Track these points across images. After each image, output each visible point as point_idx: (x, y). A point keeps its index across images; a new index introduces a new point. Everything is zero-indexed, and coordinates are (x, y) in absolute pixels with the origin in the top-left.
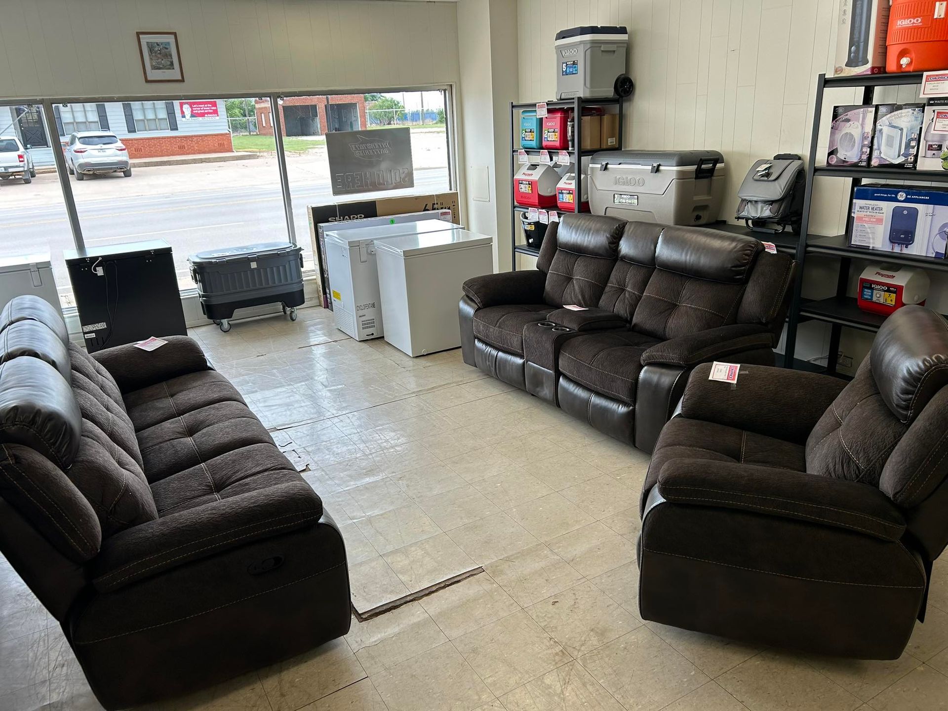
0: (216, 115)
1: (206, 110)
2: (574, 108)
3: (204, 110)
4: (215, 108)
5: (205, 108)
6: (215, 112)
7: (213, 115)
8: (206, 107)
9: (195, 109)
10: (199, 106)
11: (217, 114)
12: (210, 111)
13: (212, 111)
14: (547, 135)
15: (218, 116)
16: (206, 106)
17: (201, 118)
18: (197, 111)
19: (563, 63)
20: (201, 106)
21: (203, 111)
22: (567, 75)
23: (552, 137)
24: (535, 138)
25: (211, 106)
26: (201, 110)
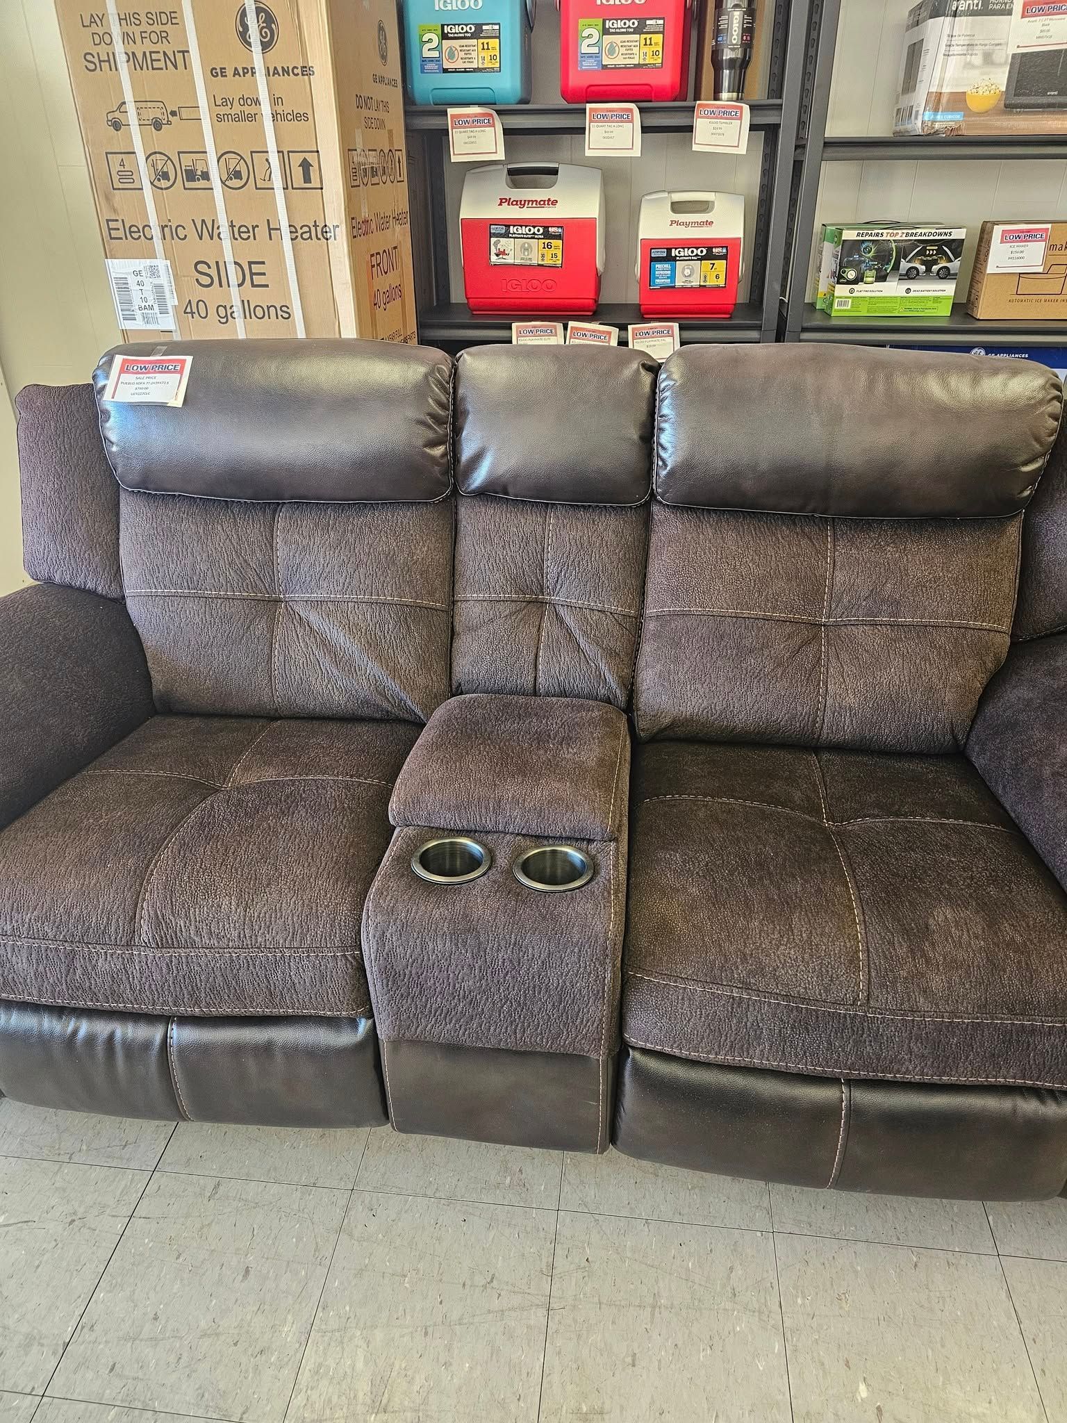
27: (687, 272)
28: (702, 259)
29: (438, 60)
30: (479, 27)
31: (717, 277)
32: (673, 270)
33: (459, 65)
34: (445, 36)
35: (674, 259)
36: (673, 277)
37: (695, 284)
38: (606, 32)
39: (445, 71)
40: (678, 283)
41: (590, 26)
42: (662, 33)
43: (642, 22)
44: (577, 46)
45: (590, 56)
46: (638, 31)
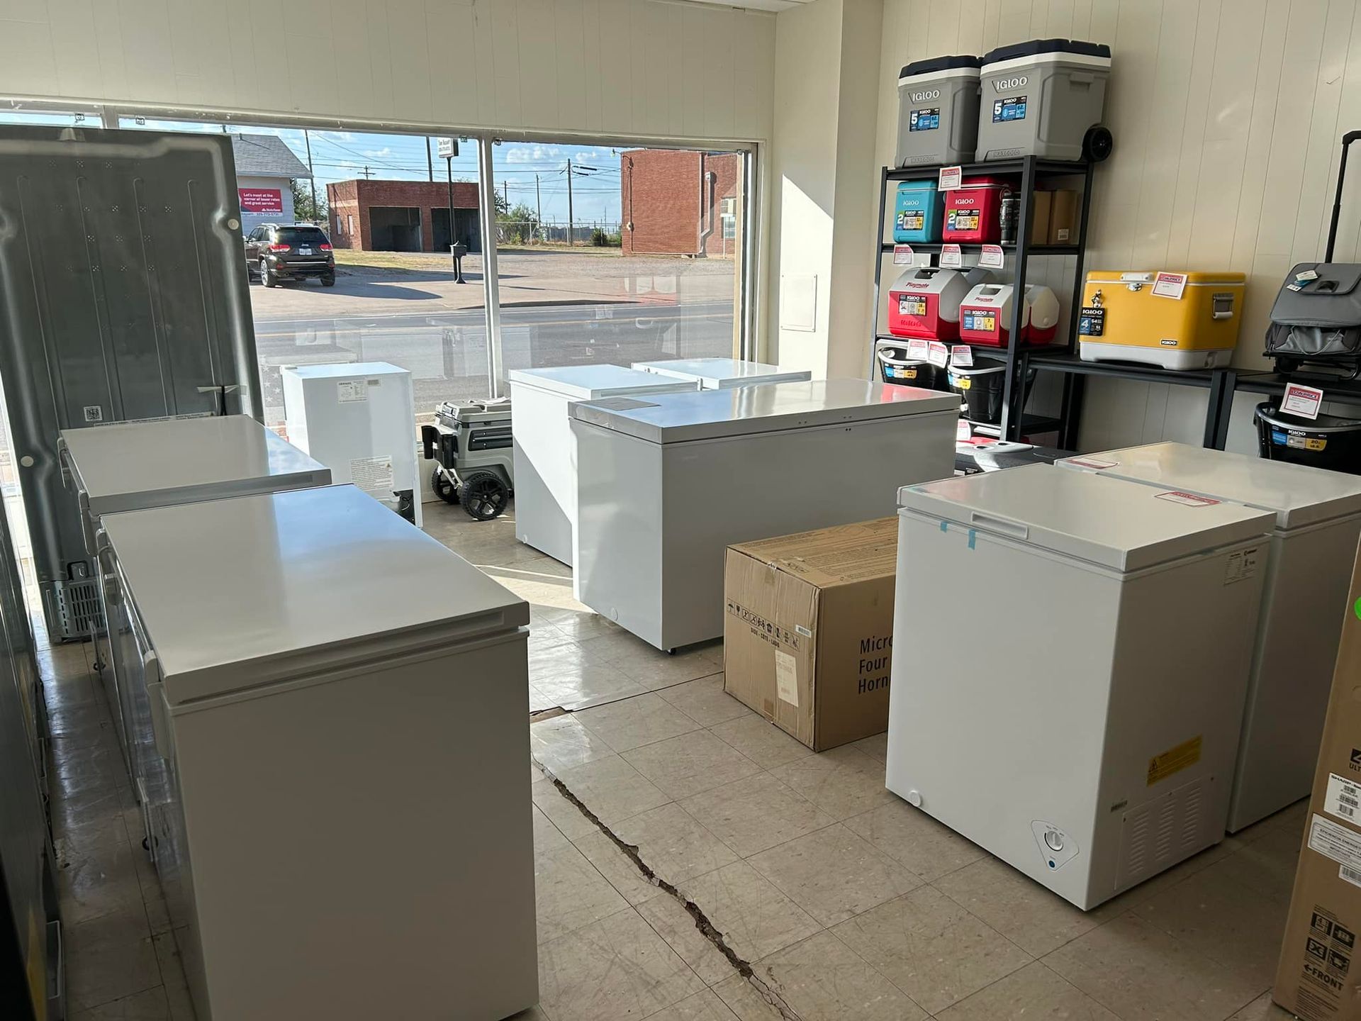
0: (279, 210)
1: (264, 202)
2: (1021, 173)
3: (262, 202)
4: (279, 200)
5: (262, 200)
6: (278, 206)
7: (274, 210)
8: (265, 198)
9: (248, 199)
10: (254, 195)
11: (281, 209)
12: (270, 204)
13: (273, 204)
14: (955, 220)
15: (281, 211)
16: (264, 196)
17: (255, 214)
18: (250, 203)
19: (996, 102)
20: (257, 196)
21: (259, 203)
22: (1003, 121)
23: (964, 222)
24: (924, 225)
25: (272, 196)
26: (256, 201)
27: (979, 323)
28: (984, 316)
29: (902, 225)
30: (917, 213)
31: (991, 326)
32: (973, 321)
33: (909, 227)
34: (905, 216)
35: (973, 316)
36: (973, 324)
37: (982, 328)
38: (958, 215)
39: (904, 229)
40: (975, 328)
41: (952, 212)
42: (978, 215)
43: (971, 211)
44: (947, 221)
45: (951, 224)
46: (970, 215)
